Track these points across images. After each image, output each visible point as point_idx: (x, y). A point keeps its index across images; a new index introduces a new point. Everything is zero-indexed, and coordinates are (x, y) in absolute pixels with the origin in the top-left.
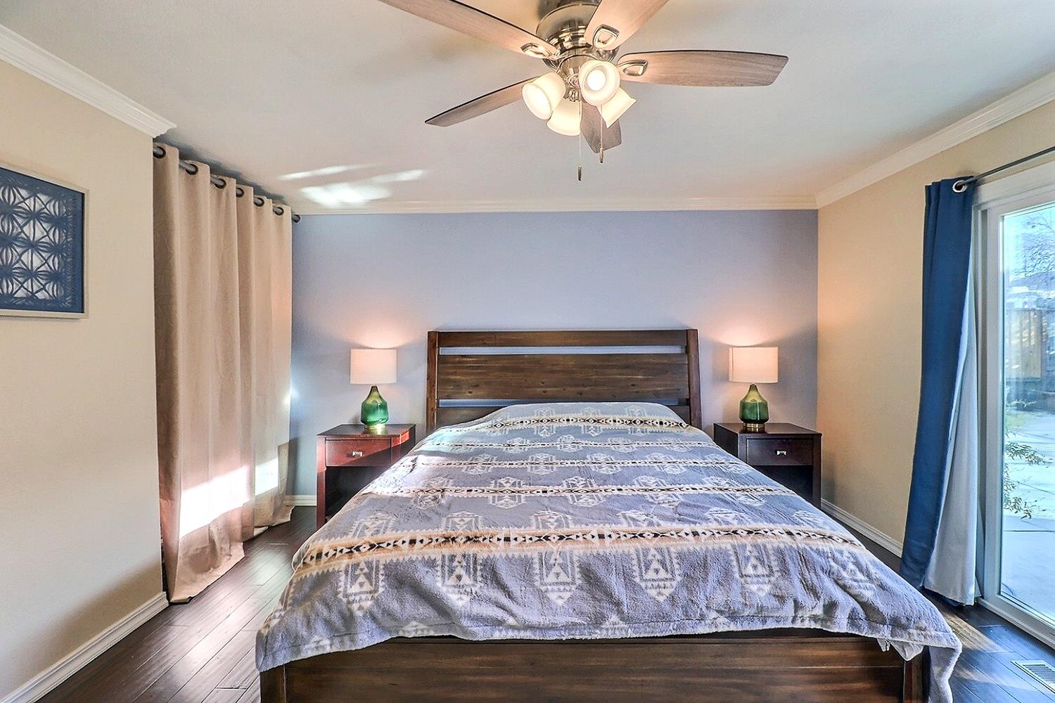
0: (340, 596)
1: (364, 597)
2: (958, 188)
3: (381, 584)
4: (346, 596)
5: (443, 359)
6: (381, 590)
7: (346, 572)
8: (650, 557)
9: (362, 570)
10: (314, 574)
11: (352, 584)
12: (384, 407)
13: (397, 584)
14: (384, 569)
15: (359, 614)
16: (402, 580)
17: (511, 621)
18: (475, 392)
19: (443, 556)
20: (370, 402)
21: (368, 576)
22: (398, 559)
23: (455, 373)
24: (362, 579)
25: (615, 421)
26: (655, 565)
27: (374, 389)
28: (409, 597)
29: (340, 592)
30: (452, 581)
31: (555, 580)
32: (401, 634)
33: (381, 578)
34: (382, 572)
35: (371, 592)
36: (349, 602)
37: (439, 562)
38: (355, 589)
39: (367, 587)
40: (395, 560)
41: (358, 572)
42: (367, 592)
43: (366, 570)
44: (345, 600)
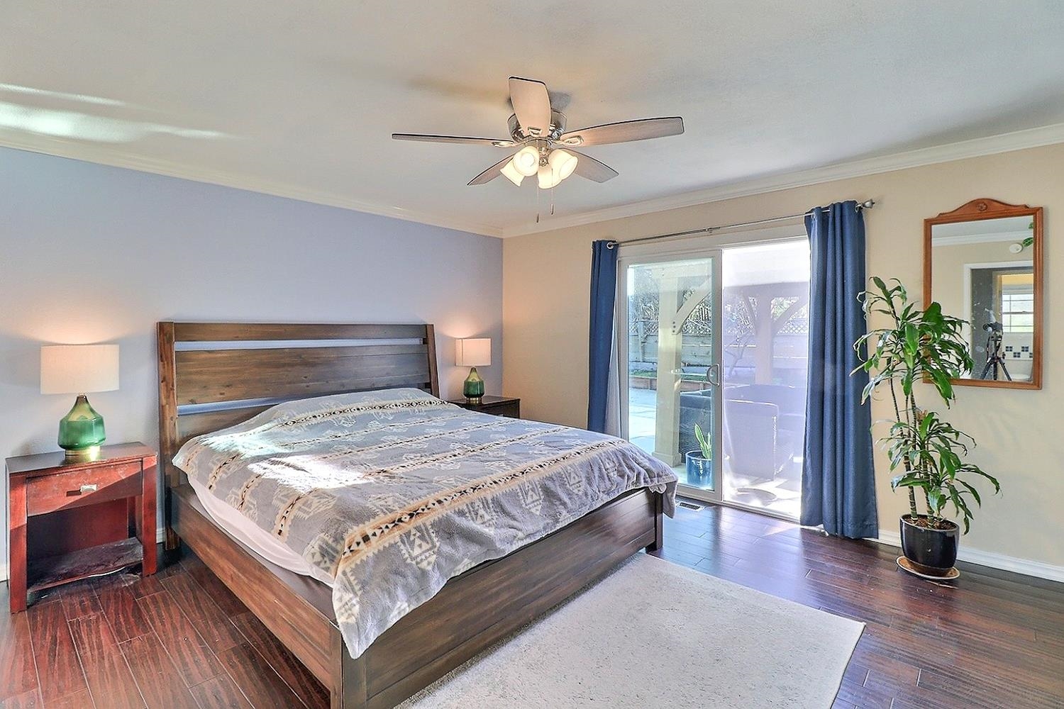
0: (409, 561)
1: (427, 554)
2: (610, 246)
3: (435, 540)
4: (413, 559)
5: (182, 356)
6: (438, 544)
7: (403, 542)
8: (569, 472)
9: (415, 535)
10: (371, 555)
11: (413, 549)
12: (100, 422)
13: (446, 536)
14: (432, 528)
15: (430, 568)
16: (448, 530)
17: (520, 534)
18: (228, 392)
19: (467, 505)
20: (75, 418)
21: (422, 538)
22: (438, 518)
23: (201, 373)
24: (418, 542)
25: (396, 405)
26: (573, 475)
27: (82, 400)
28: (459, 542)
29: (407, 558)
30: (479, 521)
31: (532, 500)
32: (453, 575)
33: (433, 535)
34: (431, 531)
35: (431, 549)
36: (417, 563)
37: (467, 510)
38: (417, 551)
39: (425, 546)
40: (437, 519)
41: (412, 538)
42: (428, 550)
43: (418, 534)
44: (414, 562)
